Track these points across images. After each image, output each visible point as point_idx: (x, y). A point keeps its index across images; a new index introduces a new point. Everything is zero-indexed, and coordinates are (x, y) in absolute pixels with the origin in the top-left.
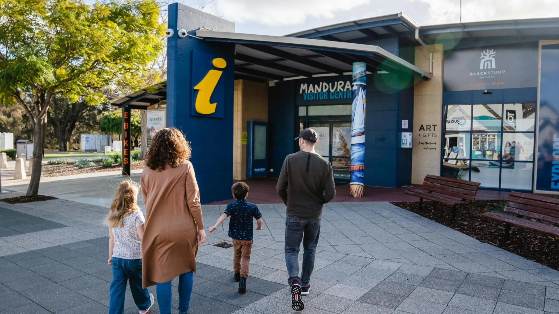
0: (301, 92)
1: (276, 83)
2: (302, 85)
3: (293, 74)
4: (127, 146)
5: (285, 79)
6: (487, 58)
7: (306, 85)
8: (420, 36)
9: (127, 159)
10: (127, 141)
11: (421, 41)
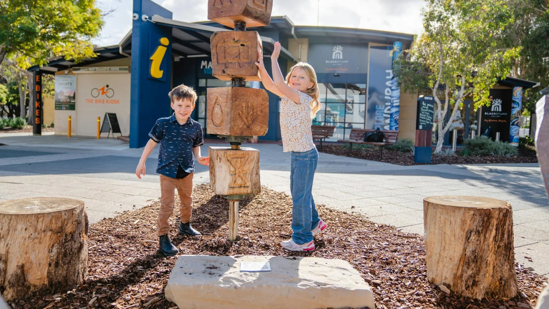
0: (202, 67)
1: (181, 59)
2: (203, 62)
3: (199, 53)
4: (39, 107)
5: (189, 56)
6: (337, 51)
7: (206, 62)
8: (295, 32)
9: (39, 119)
10: (39, 103)
11: (295, 36)
